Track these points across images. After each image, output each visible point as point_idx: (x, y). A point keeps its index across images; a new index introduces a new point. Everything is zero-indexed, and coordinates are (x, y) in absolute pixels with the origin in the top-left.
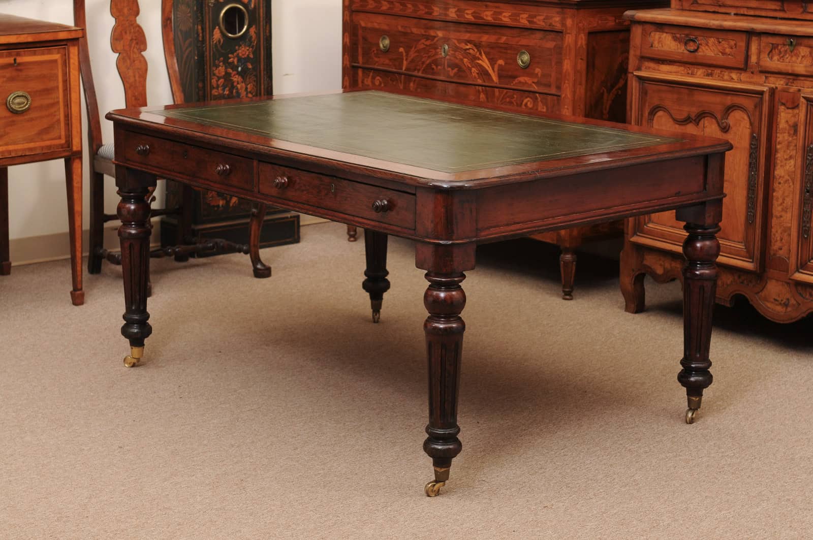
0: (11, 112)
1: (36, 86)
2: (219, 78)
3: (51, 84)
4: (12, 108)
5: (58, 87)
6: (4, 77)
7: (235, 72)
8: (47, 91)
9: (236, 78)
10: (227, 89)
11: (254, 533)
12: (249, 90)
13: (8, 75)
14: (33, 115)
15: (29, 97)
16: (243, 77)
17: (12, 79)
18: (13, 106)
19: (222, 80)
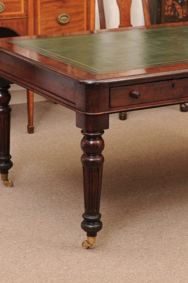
0: (60, 24)
1: (73, 11)
2: (169, 6)
3: (81, 10)
4: (60, 22)
5: (83, 12)
6: (57, 6)
7: (177, 3)
8: (78, 13)
9: (178, 6)
10: (173, 12)
11: (164, 266)
12: (184, 13)
13: (59, 5)
14: (70, 25)
15: (69, 16)
16: (181, 6)
17: (61, 7)
18: (61, 21)
19: (170, 8)
